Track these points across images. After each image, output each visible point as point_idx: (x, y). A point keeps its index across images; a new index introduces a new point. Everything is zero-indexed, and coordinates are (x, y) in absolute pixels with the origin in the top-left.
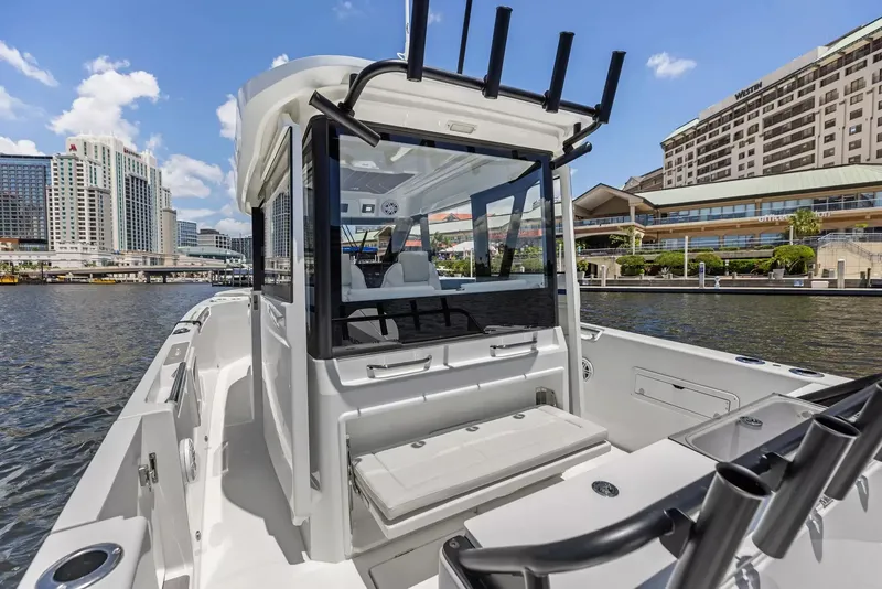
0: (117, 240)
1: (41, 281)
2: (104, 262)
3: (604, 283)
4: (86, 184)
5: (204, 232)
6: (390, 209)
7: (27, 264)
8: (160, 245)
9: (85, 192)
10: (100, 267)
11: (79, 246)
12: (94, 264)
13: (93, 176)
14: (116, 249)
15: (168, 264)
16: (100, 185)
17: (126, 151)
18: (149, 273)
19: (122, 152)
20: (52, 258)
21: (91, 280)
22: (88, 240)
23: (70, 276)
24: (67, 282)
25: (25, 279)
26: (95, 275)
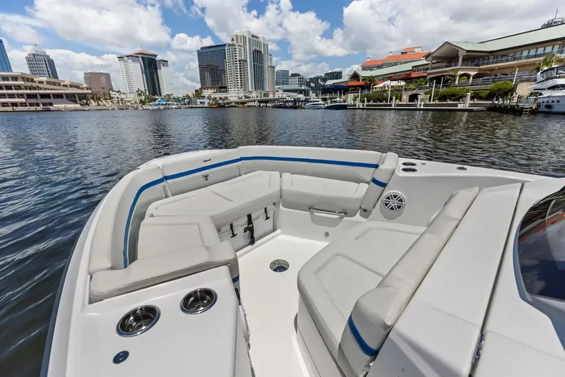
0: (250, 87)
1: (224, 106)
2: (246, 97)
3: (393, 105)
4: (238, 58)
5: (294, 75)
7: (221, 98)
8: (268, 87)
9: (238, 62)
10: (244, 99)
11: (236, 89)
12: (241, 98)
13: (240, 55)
14: (250, 90)
15: (271, 97)
16: (243, 58)
17: (253, 36)
18: (260, 102)
19: (251, 37)
20: (228, 96)
21: (240, 106)
22: (240, 87)
23: (233, 104)
24: (232, 106)
25: (220, 106)
26: (241, 103)
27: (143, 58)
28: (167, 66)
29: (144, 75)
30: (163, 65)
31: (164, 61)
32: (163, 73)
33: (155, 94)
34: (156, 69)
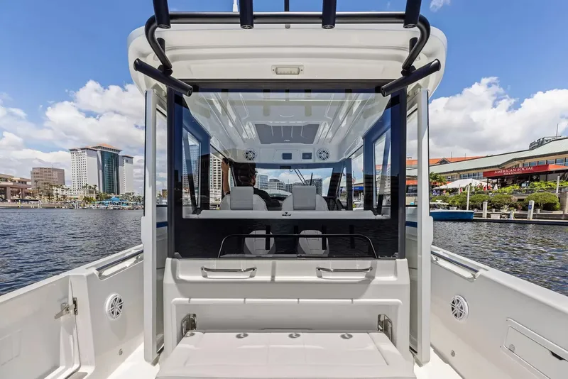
6: (323, 155)
21: (217, 208)
22: (217, 187)
27: (102, 152)
28: (132, 163)
29: (101, 171)
30: (127, 161)
31: (128, 157)
32: (124, 169)
33: (111, 191)
34: (117, 165)
